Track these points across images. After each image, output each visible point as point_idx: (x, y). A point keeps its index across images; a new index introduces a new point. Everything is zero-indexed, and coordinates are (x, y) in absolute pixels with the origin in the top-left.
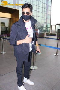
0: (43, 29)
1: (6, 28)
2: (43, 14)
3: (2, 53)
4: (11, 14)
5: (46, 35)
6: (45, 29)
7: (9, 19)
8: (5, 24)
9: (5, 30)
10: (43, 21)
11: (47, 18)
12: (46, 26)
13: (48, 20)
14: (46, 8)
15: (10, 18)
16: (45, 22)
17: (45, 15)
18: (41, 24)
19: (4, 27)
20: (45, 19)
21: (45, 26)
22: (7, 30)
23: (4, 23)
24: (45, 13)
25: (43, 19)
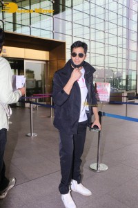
0: (121, 84)
1: (37, 82)
2: (120, 50)
3: (29, 134)
4: (48, 53)
5: (127, 97)
6: (124, 83)
7: (44, 63)
8: (35, 73)
9: (34, 86)
10: (120, 66)
11: (128, 60)
12: (127, 76)
13: (130, 62)
14: (125, 36)
15: (47, 61)
16: (125, 67)
17: (125, 51)
18: (115, 73)
19: (32, 79)
20: (125, 61)
21: (124, 77)
22: (40, 86)
23: (32, 72)
24: (125, 46)
25: (120, 60)
